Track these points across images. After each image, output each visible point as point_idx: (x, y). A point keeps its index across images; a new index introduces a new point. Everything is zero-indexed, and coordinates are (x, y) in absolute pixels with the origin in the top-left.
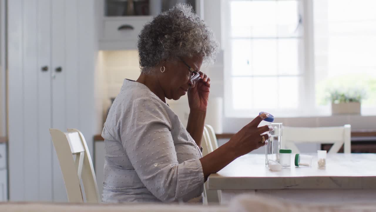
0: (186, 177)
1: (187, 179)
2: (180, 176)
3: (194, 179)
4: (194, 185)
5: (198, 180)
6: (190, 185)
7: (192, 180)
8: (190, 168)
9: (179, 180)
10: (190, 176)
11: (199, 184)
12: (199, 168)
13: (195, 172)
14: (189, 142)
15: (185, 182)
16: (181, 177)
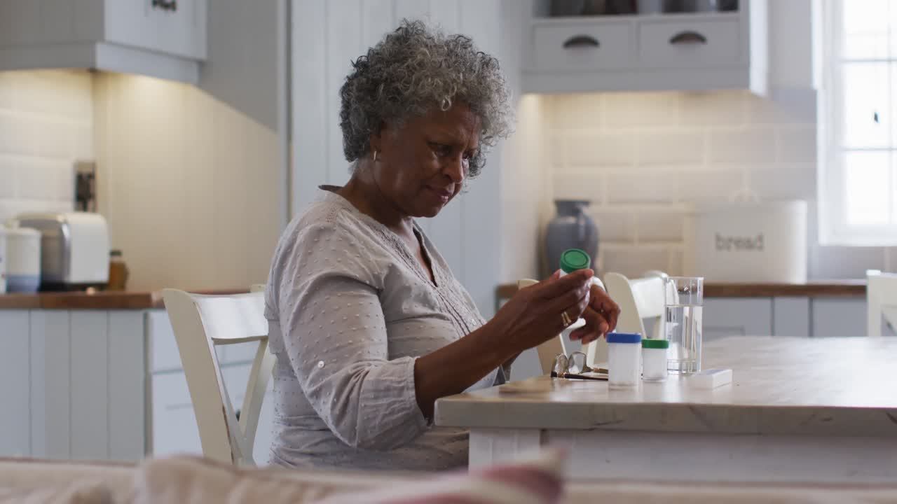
0: (376, 398)
1: (380, 402)
2: (366, 395)
3: (395, 402)
4: (395, 417)
5: (403, 406)
6: (385, 416)
7: (389, 405)
8: (386, 380)
9: (363, 405)
10: (385, 397)
11: (407, 414)
12: (404, 381)
13: (395, 388)
14: (437, 311)
15: (375, 409)
16: (367, 399)
